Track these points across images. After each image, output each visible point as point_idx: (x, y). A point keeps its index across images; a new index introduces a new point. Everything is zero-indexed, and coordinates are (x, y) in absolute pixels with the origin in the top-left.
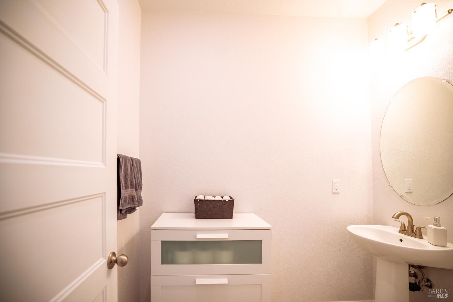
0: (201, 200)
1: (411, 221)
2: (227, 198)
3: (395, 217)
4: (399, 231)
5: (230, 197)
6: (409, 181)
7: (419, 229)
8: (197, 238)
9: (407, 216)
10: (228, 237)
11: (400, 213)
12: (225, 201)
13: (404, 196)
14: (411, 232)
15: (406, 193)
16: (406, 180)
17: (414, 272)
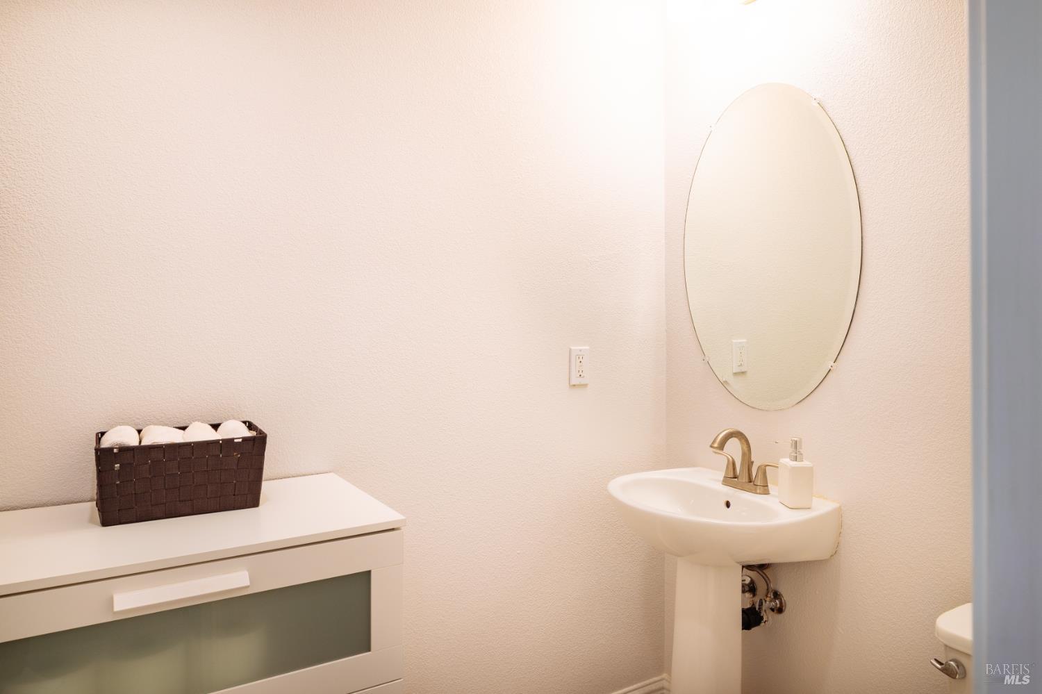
0: (124, 450)
1: (747, 453)
2: (235, 430)
3: (716, 445)
4: (723, 481)
5: (245, 422)
6: (740, 343)
7: (763, 470)
8: (116, 609)
9: (740, 440)
10: (249, 584)
11: (725, 435)
12: (229, 442)
13: (730, 382)
14: (747, 480)
15: (735, 374)
16: (734, 341)
17: (750, 579)
